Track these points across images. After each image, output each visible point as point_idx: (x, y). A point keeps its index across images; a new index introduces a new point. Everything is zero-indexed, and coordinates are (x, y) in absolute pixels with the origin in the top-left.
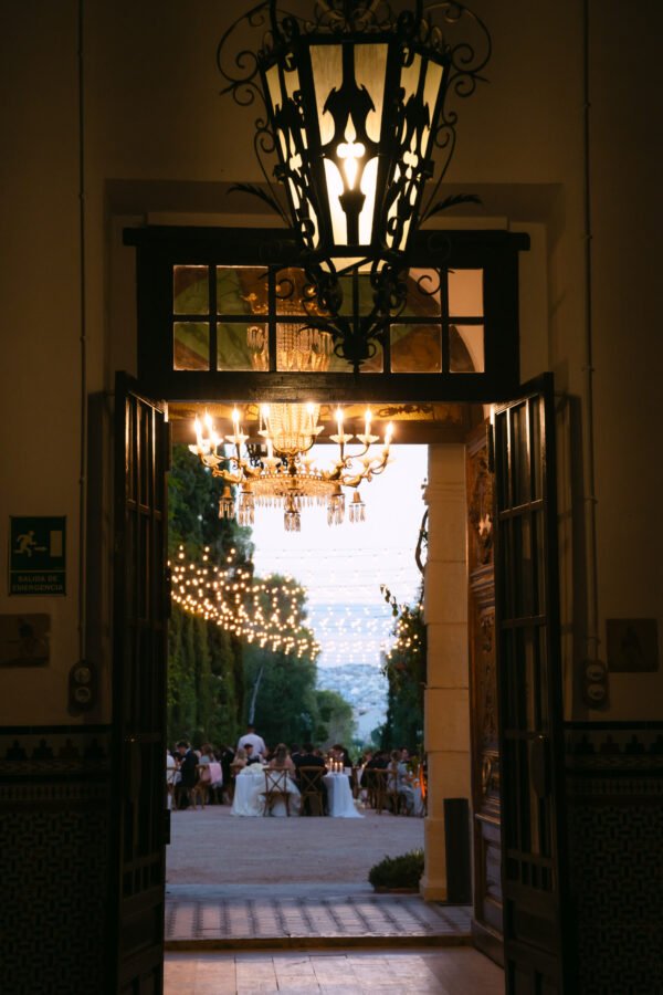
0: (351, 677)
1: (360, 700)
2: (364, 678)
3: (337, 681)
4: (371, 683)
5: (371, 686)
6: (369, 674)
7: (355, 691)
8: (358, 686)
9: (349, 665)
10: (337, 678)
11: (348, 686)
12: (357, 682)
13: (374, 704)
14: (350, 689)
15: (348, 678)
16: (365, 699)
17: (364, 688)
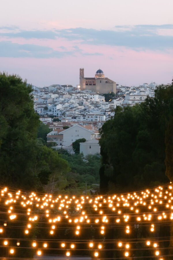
0: (57, 95)
1: (64, 114)
2: (67, 96)
3: (46, 99)
4: (72, 101)
5: (73, 103)
6: (70, 94)
7: (59, 107)
8: (63, 103)
9: (54, 86)
10: (45, 96)
11: (54, 103)
12: (61, 99)
13: (75, 118)
14: (55, 106)
15: (54, 96)
16: (67, 113)
17: (67, 105)
